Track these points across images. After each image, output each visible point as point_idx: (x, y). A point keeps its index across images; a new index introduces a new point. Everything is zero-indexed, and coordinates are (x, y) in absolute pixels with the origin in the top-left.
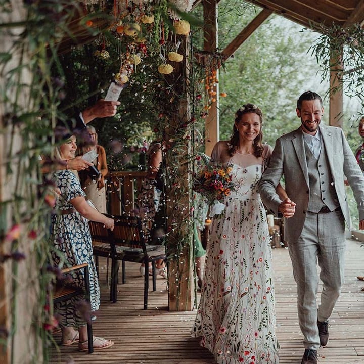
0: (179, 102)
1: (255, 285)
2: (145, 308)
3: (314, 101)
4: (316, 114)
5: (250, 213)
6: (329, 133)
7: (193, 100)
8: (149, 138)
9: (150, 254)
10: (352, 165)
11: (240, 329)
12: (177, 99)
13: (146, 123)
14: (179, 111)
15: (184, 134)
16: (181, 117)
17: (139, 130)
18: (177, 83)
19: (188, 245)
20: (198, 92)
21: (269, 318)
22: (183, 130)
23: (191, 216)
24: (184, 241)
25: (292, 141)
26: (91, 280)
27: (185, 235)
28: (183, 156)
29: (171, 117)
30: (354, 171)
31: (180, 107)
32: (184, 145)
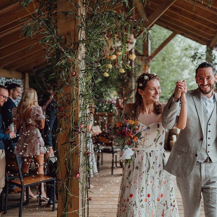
3: (207, 68)
4: (208, 78)
5: (154, 163)
12: (128, 80)
15: (131, 96)
16: (130, 88)
17: (110, 92)
22: (130, 94)
29: (125, 88)
31: (130, 84)
32: (131, 100)
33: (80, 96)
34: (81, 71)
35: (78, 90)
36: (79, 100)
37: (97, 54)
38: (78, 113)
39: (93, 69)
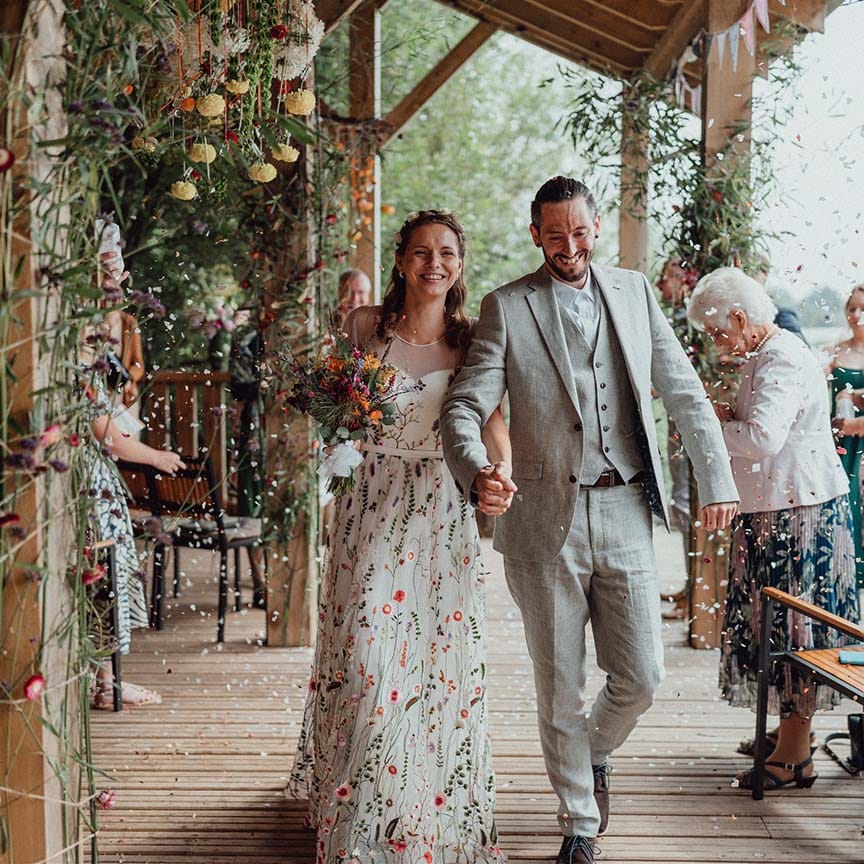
0: (292, 229)
1: (442, 679)
2: (220, 639)
3: (571, 203)
4: (578, 235)
5: (430, 496)
6: (617, 281)
7: (320, 226)
8: (229, 299)
9: (231, 534)
10: (674, 366)
11: (402, 788)
12: (287, 223)
13: (223, 267)
14: (290, 246)
15: (300, 293)
16: (296, 260)
17: (209, 281)
18: (289, 191)
19: (306, 516)
20: (330, 209)
21: (473, 767)
22: (299, 284)
23: (312, 456)
24: (298, 507)
25: (526, 298)
26: (122, 576)
27: (300, 495)
28: (300, 338)
29: (275, 259)
30: (680, 380)
31: (294, 239)
32: (301, 315)
33: (38, 280)
34: (41, 144)
35: (29, 247)
36: (33, 301)
37: (125, 62)
38: (30, 369)
39: (105, 138)
